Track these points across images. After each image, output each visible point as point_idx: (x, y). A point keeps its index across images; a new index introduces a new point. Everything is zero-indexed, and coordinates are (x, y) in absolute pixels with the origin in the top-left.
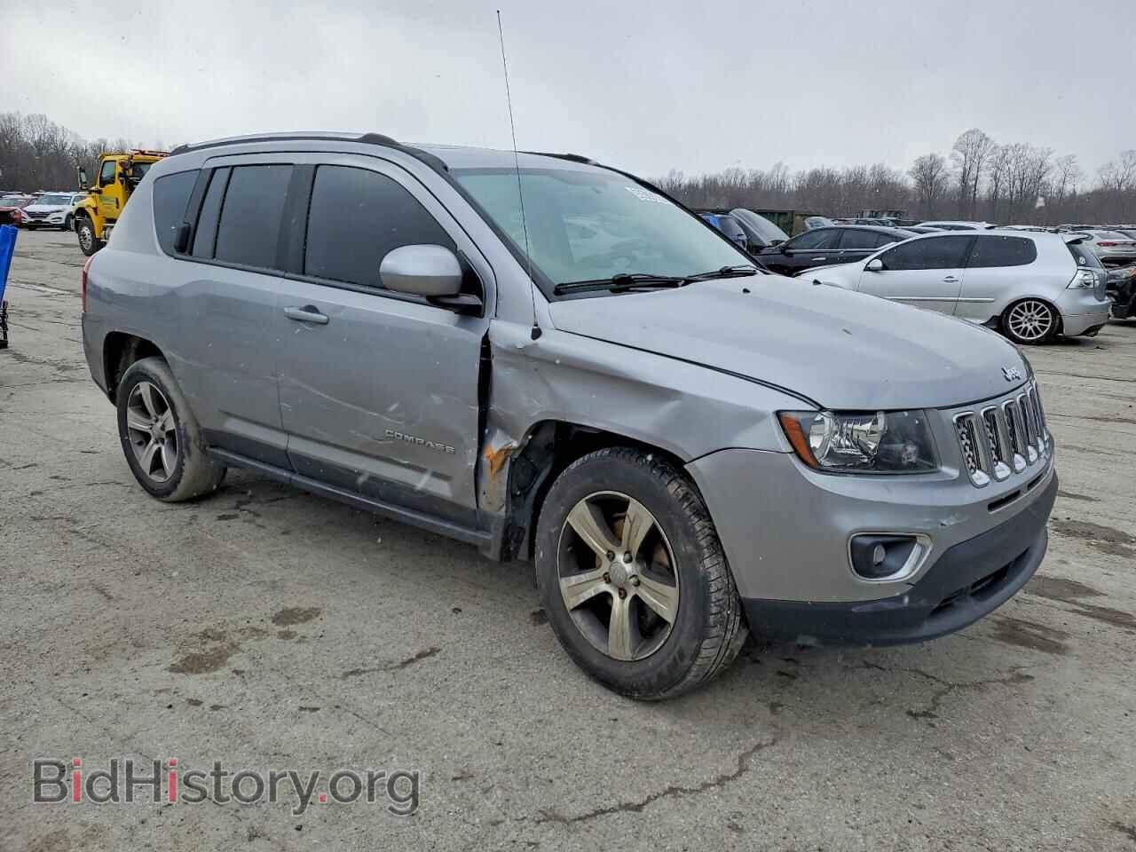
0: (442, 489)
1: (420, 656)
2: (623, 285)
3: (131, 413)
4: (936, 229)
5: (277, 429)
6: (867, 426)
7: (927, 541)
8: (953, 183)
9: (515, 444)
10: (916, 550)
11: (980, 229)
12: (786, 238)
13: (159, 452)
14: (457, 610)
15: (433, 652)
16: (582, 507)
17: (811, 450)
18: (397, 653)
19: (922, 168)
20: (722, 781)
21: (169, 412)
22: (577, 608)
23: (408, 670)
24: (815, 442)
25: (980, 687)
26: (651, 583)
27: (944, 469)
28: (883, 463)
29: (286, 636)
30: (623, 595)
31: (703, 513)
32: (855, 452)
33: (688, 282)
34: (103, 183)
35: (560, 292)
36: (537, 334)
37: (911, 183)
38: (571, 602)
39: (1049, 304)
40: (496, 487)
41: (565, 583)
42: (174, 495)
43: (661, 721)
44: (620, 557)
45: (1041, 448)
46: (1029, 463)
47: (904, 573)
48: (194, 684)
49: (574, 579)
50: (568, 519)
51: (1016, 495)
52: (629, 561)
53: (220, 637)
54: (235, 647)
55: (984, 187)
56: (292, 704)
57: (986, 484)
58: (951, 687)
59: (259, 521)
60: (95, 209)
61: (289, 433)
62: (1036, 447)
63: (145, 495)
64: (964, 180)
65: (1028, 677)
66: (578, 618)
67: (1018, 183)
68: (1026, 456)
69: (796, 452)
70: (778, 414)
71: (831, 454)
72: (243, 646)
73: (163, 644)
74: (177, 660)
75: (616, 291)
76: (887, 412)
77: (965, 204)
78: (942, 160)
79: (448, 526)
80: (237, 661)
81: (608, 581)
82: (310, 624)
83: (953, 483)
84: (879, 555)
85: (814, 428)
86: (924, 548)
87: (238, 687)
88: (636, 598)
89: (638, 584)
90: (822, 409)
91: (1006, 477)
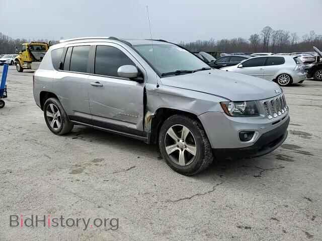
0: (135, 127)
1: (131, 168)
2: (178, 73)
3: (47, 112)
4: (257, 55)
5: (89, 114)
6: (242, 105)
7: (257, 132)
8: (262, 42)
9: (153, 114)
10: (255, 134)
11: (269, 55)
12: (215, 60)
13: (56, 122)
14: (139, 157)
15: (134, 167)
16: (171, 129)
17: (229, 111)
18: (125, 167)
19: (252, 38)
20: (209, 192)
21: (58, 111)
22: (170, 154)
23: (129, 171)
24: (229, 110)
25: (272, 170)
26: (190, 146)
27: (261, 115)
28: (246, 114)
29: (97, 165)
30: (182, 150)
31: (202, 128)
32: (239, 112)
33: (195, 72)
34: (22, 51)
35: (163, 75)
36: (158, 86)
37: (250, 42)
38: (169, 153)
39: (289, 75)
40: (148, 126)
41: (167, 148)
42: (60, 133)
43: (193, 180)
44: (181, 141)
45: (285, 110)
46: (282, 113)
47: (252, 140)
48: (76, 176)
49: (169, 147)
50: (167, 132)
51: (279, 121)
52: (183, 142)
53: (80, 166)
54: (84, 168)
55: (271, 43)
56: (102, 180)
57: (271, 118)
58: (264, 170)
59: (83, 139)
60: (21, 59)
61: (92, 115)
62: (284, 109)
63: (52, 133)
64: (265, 41)
65: (283, 167)
66: (171, 157)
67: (280, 41)
68: (281, 112)
69: (225, 112)
70: (220, 103)
71: (233, 113)
72: (87, 168)
73: (66, 168)
74: (71, 171)
75: (176, 75)
76: (246, 101)
77: (265, 48)
78: (258, 36)
79: (136, 136)
80: (86, 171)
81: (178, 147)
82: (102, 162)
83: (264, 118)
84: (246, 136)
85: (229, 106)
86: (257, 134)
87: (87, 177)
88: (185, 150)
89: (186, 147)
90: (231, 101)
91: (277, 117)
